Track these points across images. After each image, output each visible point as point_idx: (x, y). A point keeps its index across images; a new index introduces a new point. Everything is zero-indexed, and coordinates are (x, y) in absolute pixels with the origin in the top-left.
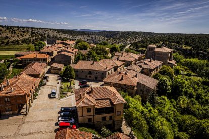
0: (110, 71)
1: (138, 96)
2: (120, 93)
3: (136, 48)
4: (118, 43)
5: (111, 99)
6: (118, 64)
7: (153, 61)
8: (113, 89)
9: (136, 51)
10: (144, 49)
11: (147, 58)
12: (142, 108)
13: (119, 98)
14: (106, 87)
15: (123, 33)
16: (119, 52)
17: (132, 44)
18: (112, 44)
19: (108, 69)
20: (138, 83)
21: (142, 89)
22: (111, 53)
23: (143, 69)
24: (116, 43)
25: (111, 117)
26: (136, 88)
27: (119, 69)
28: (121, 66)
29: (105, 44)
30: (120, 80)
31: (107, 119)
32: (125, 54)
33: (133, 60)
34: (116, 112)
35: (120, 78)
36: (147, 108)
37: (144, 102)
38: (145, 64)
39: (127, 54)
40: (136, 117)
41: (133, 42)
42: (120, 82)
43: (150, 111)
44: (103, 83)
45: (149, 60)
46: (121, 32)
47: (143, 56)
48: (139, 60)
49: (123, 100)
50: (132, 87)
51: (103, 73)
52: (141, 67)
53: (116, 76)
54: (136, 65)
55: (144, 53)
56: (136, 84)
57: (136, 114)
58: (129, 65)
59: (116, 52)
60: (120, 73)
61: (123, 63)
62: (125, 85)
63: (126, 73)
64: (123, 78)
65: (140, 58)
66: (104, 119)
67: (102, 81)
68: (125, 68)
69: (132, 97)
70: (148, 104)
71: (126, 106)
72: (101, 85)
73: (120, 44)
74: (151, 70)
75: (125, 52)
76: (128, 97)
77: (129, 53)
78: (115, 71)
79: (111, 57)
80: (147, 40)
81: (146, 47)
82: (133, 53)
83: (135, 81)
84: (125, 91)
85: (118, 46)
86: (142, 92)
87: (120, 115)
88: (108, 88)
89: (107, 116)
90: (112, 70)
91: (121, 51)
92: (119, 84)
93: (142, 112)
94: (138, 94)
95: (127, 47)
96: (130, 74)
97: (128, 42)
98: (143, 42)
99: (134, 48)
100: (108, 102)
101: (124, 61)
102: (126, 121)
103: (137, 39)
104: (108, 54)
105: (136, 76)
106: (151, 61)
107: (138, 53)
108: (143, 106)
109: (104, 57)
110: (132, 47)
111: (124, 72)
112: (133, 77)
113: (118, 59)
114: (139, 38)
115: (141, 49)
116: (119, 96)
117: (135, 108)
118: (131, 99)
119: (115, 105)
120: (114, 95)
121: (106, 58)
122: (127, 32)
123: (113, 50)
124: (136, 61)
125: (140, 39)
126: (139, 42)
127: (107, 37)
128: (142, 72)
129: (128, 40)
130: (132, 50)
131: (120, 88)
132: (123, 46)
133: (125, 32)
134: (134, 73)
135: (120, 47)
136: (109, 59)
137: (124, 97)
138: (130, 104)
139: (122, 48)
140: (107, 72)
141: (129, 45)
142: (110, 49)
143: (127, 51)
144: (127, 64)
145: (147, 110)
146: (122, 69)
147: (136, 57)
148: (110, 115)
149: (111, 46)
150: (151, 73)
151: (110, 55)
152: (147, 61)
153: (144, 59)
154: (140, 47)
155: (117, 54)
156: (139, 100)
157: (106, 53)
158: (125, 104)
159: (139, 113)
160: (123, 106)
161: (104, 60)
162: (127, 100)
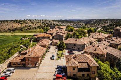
0: (87, 45)
1: (107, 62)
2: (94, 59)
3: (105, 30)
4: (93, 26)
5: (89, 63)
6: (93, 40)
7: (118, 38)
8: (89, 56)
9: (105, 32)
10: (112, 30)
11: (114, 36)
12: (110, 71)
13: (94, 63)
14: (85, 55)
15: (96, 20)
16: (93, 32)
17: (102, 27)
18: (89, 28)
19: (86, 43)
20: (107, 53)
21: (111, 57)
22: (88, 33)
23: (111, 44)
24: (91, 27)
25: (88, 75)
26: (106, 57)
27: (93, 44)
28: (95, 42)
29: (84, 28)
30: (94, 51)
31: (86, 75)
32: (98, 34)
33: (103, 37)
34: (92, 72)
35: (95, 49)
36: (114, 71)
37: (112, 67)
38: (112, 40)
39: (99, 34)
40: (107, 76)
41: (103, 26)
42: (94, 52)
43: (117, 73)
44: (83, 52)
45: (116, 38)
46: (95, 20)
47: (111, 35)
48: (108, 38)
49: (97, 64)
50: (103, 56)
51: (83, 46)
52: (109, 42)
53: (92, 48)
54: (105, 41)
55: (111, 33)
56: (106, 54)
57: (107, 74)
58: (101, 41)
59: (91, 33)
60: (94, 46)
61: (96, 39)
62: (98, 54)
63: (98, 46)
64: (97, 49)
65: (108, 36)
66: (83, 75)
67: (82, 51)
68: (98, 43)
69: (103, 62)
70: (115, 68)
71: (99, 68)
72: (82, 53)
73: (94, 28)
74: (117, 45)
75: (98, 32)
76: (100, 62)
77: (101, 33)
78: (91, 44)
79: (88, 36)
80: (113, 24)
81: (113, 29)
82: (103, 33)
83: (105, 52)
84: (98, 58)
85: (92, 29)
86: (110, 60)
87: (94, 74)
88: (87, 55)
89: (86, 73)
90: (89, 44)
91: (95, 32)
92: (94, 53)
93: (111, 74)
94: (107, 61)
95: (99, 29)
96: (102, 47)
97: (100, 26)
98: (111, 25)
99: (104, 29)
100: (86, 64)
101: (97, 38)
102: (99, 78)
103: (106, 24)
104: (86, 34)
105: (106, 48)
106: (117, 39)
107: (107, 33)
108: (111, 69)
109: (83, 36)
110: (102, 29)
111: (97, 46)
112: (104, 49)
113: (93, 37)
114: (107, 23)
115: (109, 30)
116: (94, 61)
117: (105, 70)
118: (102, 64)
119: (91, 67)
120: (91, 60)
121: (85, 36)
122: (99, 20)
123: (90, 31)
124: (105, 38)
125: (109, 24)
126: (108, 25)
127: (85, 23)
128: (110, 46)
129: (100, 24)
130: (103, 31)
131: (94, 56)
132: (96, 29)
133: (98, 20)
134: (105, 46)
135: (94, 29)
136: (87, 37)
137: (97, 62)
138: (101, 67)
139: (95, 30)
140: (86, 45)
141: (101, 28)
142: (88, 31)
143: (99, 32)
144: (99, 40)
145: (114, 72)
146: (96, 44)
147: (106, 35)
148: (88, 73)
149: (88, 29)
150: (117, 47)
151: (87, 35)
152: (114, 39)
153: (112, 37)
154: (109, 29)
155: (92, 34)
156: (108, 65)
157: (85, 33)
158: (98, 67)
159: (108, 74)
160: (97, 68)
161: (84, 38)
162: (99, 64)
